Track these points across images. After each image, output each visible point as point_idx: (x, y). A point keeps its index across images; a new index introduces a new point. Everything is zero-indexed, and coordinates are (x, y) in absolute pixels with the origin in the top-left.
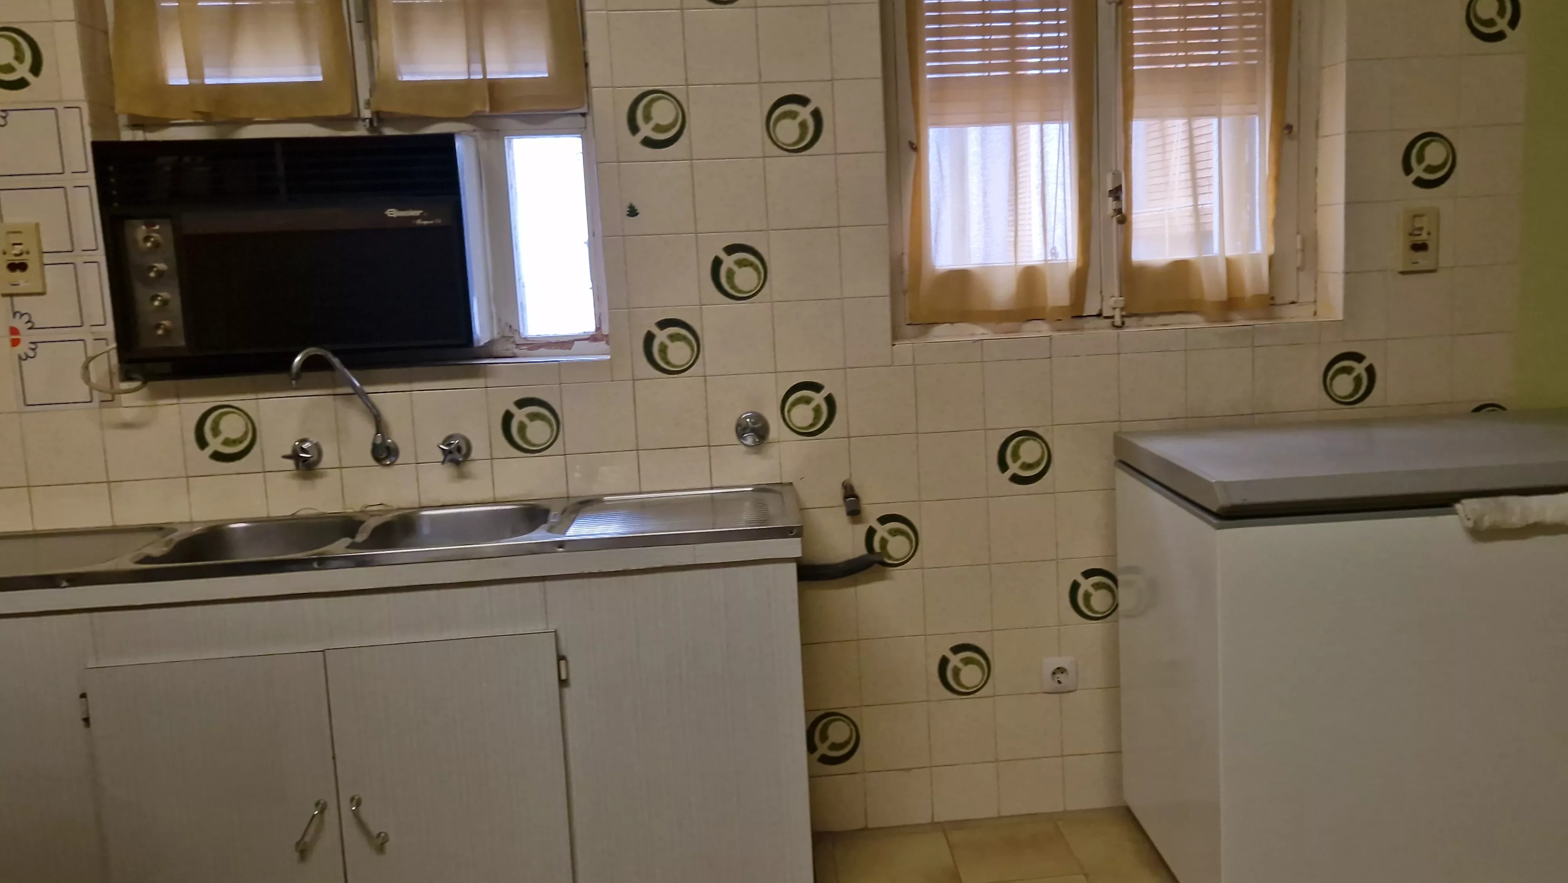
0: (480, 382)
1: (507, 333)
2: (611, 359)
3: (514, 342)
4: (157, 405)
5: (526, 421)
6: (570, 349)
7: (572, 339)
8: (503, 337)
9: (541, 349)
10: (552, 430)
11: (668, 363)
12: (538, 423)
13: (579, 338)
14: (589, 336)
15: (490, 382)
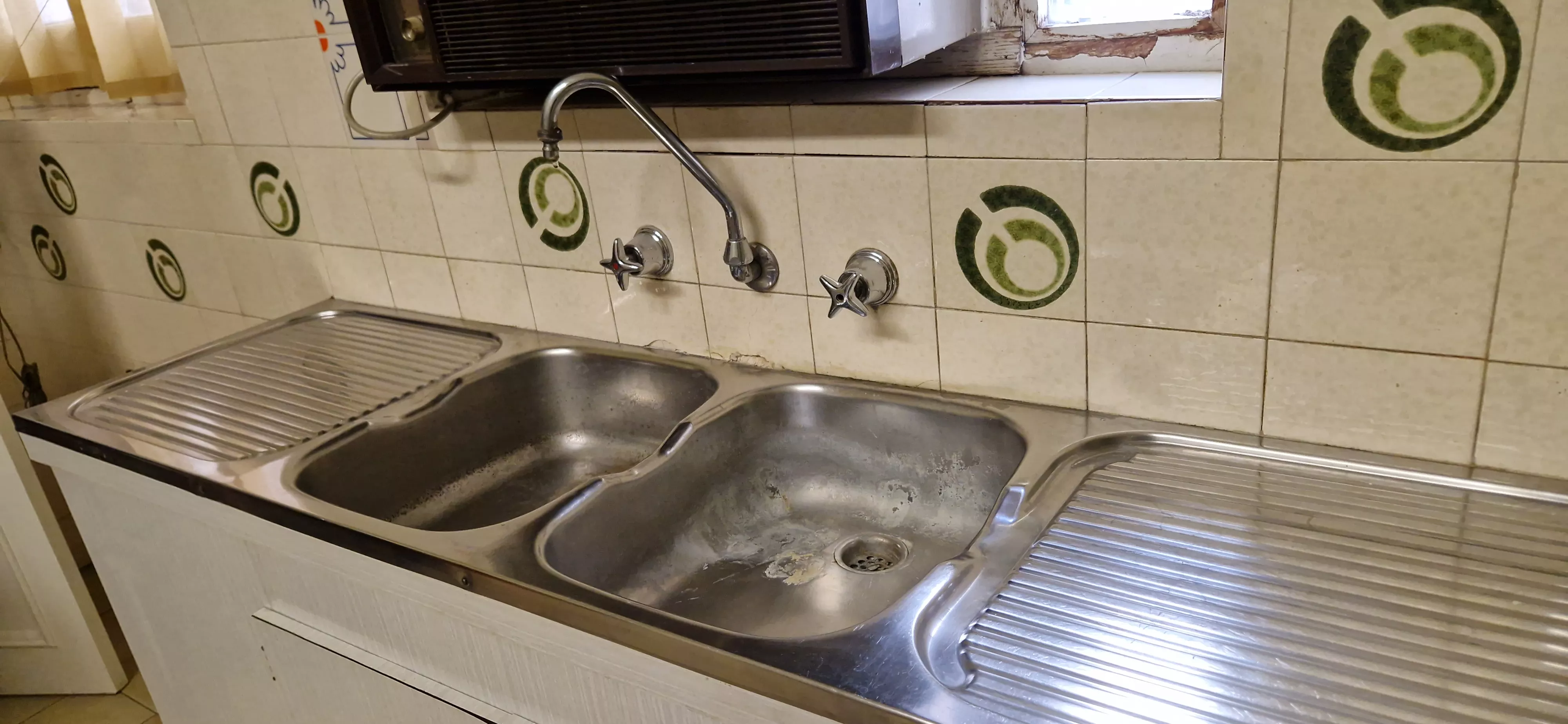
0: (913, 145)
1: (1010, 19)
2: (1221, 100)
3: (1022, 39)
4: (471, 151)
5: (1006, 237)
6: (1144, 57)
7: (1152, 30)
8: (1000, 27)
9: (1080, 54)
10: (1061, 265)
11: (1395, 117)
12: (1030, 245)
13: (1168, 28)
14: (1195, 24)
15: (937, 146)
